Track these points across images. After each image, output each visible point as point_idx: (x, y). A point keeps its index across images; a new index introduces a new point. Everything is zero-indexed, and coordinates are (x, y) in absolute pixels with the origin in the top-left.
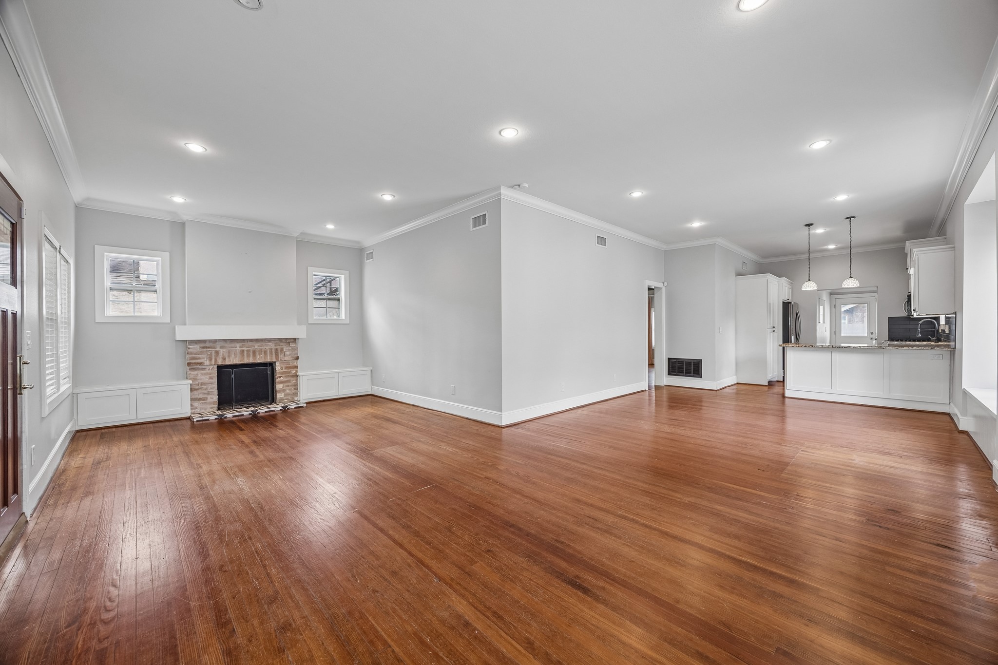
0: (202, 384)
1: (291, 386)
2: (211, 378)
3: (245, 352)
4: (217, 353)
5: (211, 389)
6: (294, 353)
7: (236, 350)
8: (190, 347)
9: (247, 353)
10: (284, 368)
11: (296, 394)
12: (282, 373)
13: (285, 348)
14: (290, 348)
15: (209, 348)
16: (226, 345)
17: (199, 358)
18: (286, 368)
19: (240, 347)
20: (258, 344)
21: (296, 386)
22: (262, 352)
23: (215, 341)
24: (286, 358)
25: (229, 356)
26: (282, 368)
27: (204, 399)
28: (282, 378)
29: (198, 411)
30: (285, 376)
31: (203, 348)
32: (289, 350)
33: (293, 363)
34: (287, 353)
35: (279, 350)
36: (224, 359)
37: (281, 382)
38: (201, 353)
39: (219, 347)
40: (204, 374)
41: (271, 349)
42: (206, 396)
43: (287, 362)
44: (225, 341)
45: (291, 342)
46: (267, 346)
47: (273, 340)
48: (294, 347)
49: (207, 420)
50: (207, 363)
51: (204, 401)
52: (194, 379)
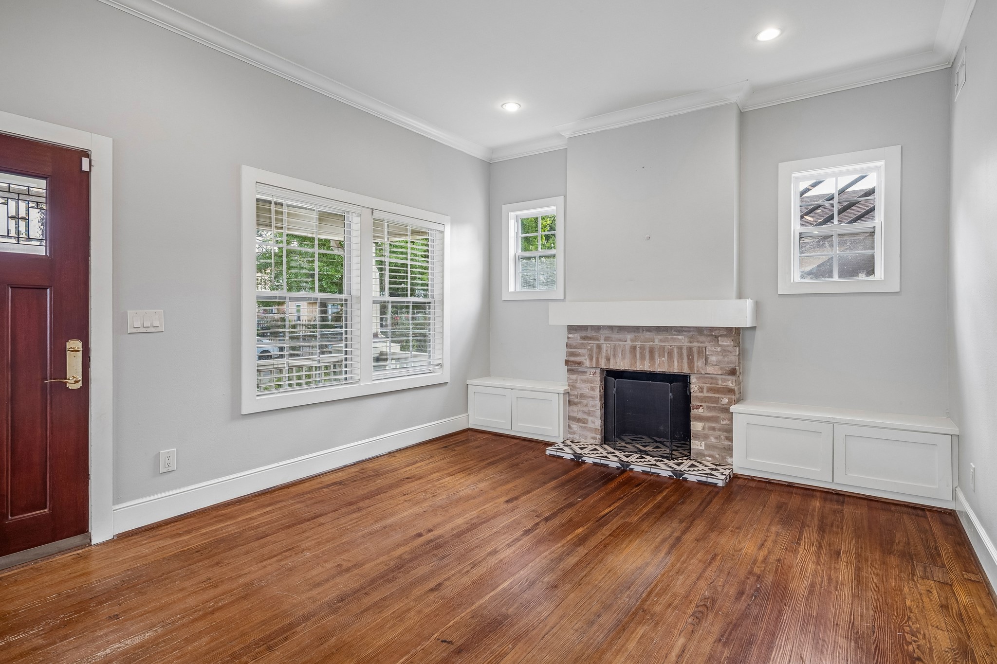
0: (582, 396)
1: (719, 430)
2: (593, 389)
4: (599, 347)
5: (593, 406)
6: (726, 359)
7: (624, 346)
8: (570, 336)
9: (641, 353)
10: (705, 390)
11: (729, 450)
12: (703, 400)
13: (710, 348)
14: (719, 349)
15: (590, 338)
16: (612, 336)
17: (578, 355)
18: (710, 390)
19: (632, 341)
20: (660, 337)
21: (729, 433)
22: (664, 351)
23: (598, 328)
24: (710, 369)
25: (614, 356)
26: (701, 389)
28: (701, 410)
29: (578, 437)
30: (708, 407)
31: (584, 338)
32: (717, 353)
33: (724, 380)
34: (713, 359)
35: (695, 350)
36: (608, 360)
37: (700, 419)
38: (582, 346)
39: (602, 337)
40: (585, 381)
41: (680, 348)
42: (585, 417)
43: (711, 378)
44: (611, 328)
45: (721, 336)
46: (674, 340)
47: (686, 329)
48: (728, 346)
49: (562, 457)
50: (587, 363)
51: (583, 425)
52: (573, 386)
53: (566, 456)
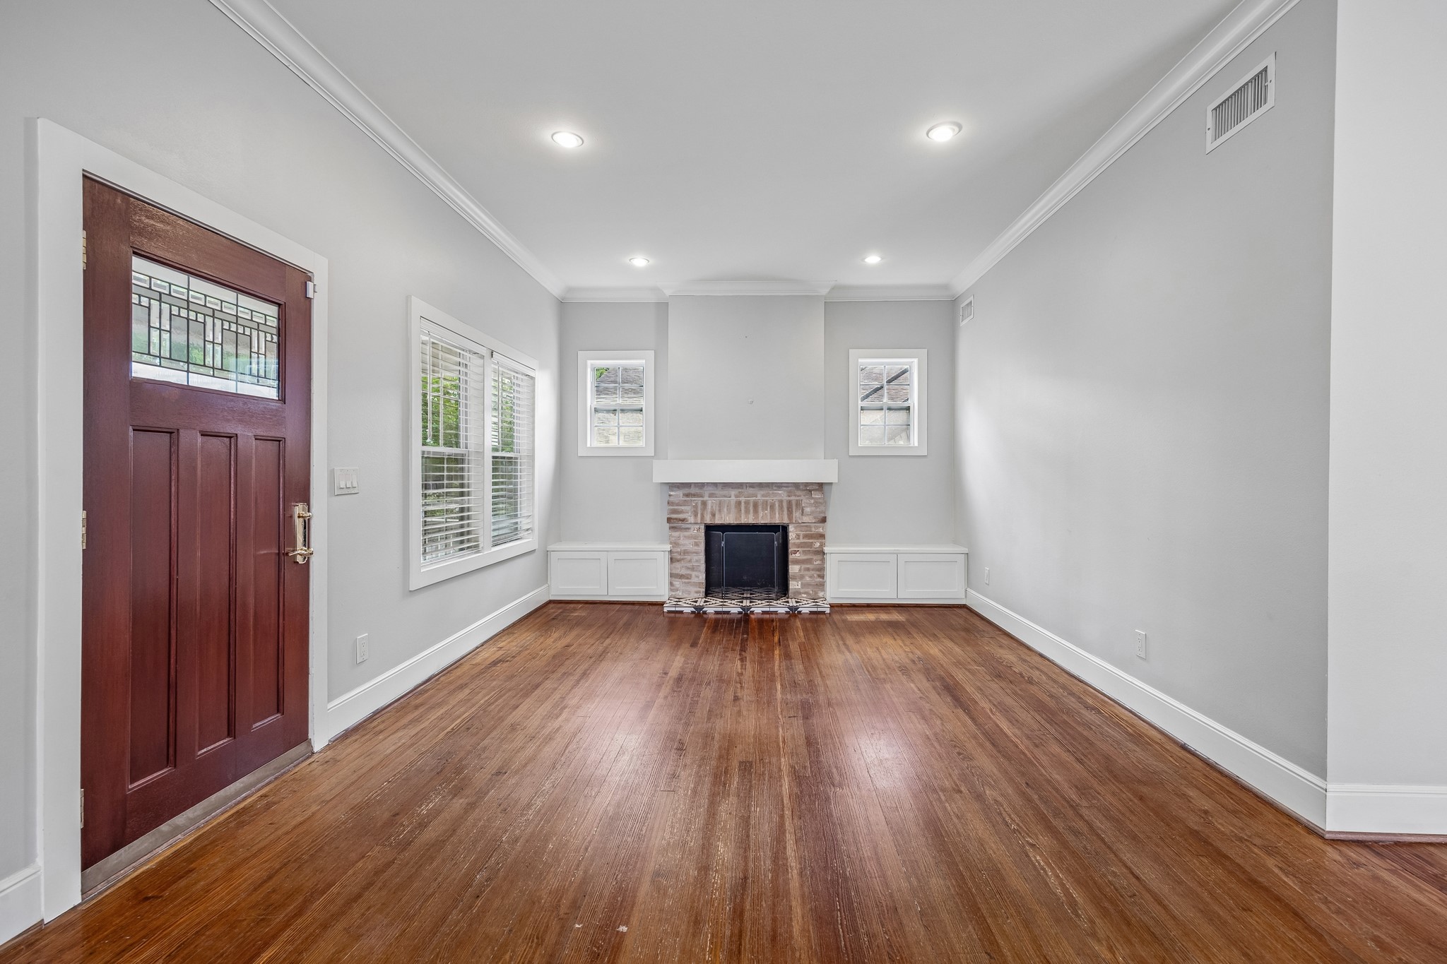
0: (686, 552)
1: (813, 570)
2: (697, 544)
3: (743, 504)
4: (704, 503)
5: (697, 561)
6: (818, 510)
7: (730, 501)
8: (672, 493)
9: (745, 508)
10: (801, 537)
11: (822, 586)
12: (799, 545)
13: (805, 501)
14: (812, 501)
15: (694, 495)
16: (717, 492)
17: (681, 512)
18: (806, 536)
19: (736, 496)
20: (762, 492)
21: (821, 571)
22: (766, 505)
23: (701, 485)
24: (806, 519)
25: (720, 511)
26: (798, 537)
27: (688, 577)
28: (798, 554)
29: (680, 594)
30: (804, 552)
31: (687, 495)
32: (811, 505)
33: (817, 528)
34: (808, 510)
35: (793, 503)
36: (713, 515)
37: (797, 562)
38: (685, 503)
39: (707, 494)
40: (688, 537)
41: (781, 502)
42: (689, 572)
43: (807, 526)
44: (715, 484)
45: (813, 490)
46: (775, 495)
47: (785, 485)
48: (820, 498)
49: (681, 612)
50: (692, 520)
51: (687, 580)
52: (675, 544)
53: (686, 610)
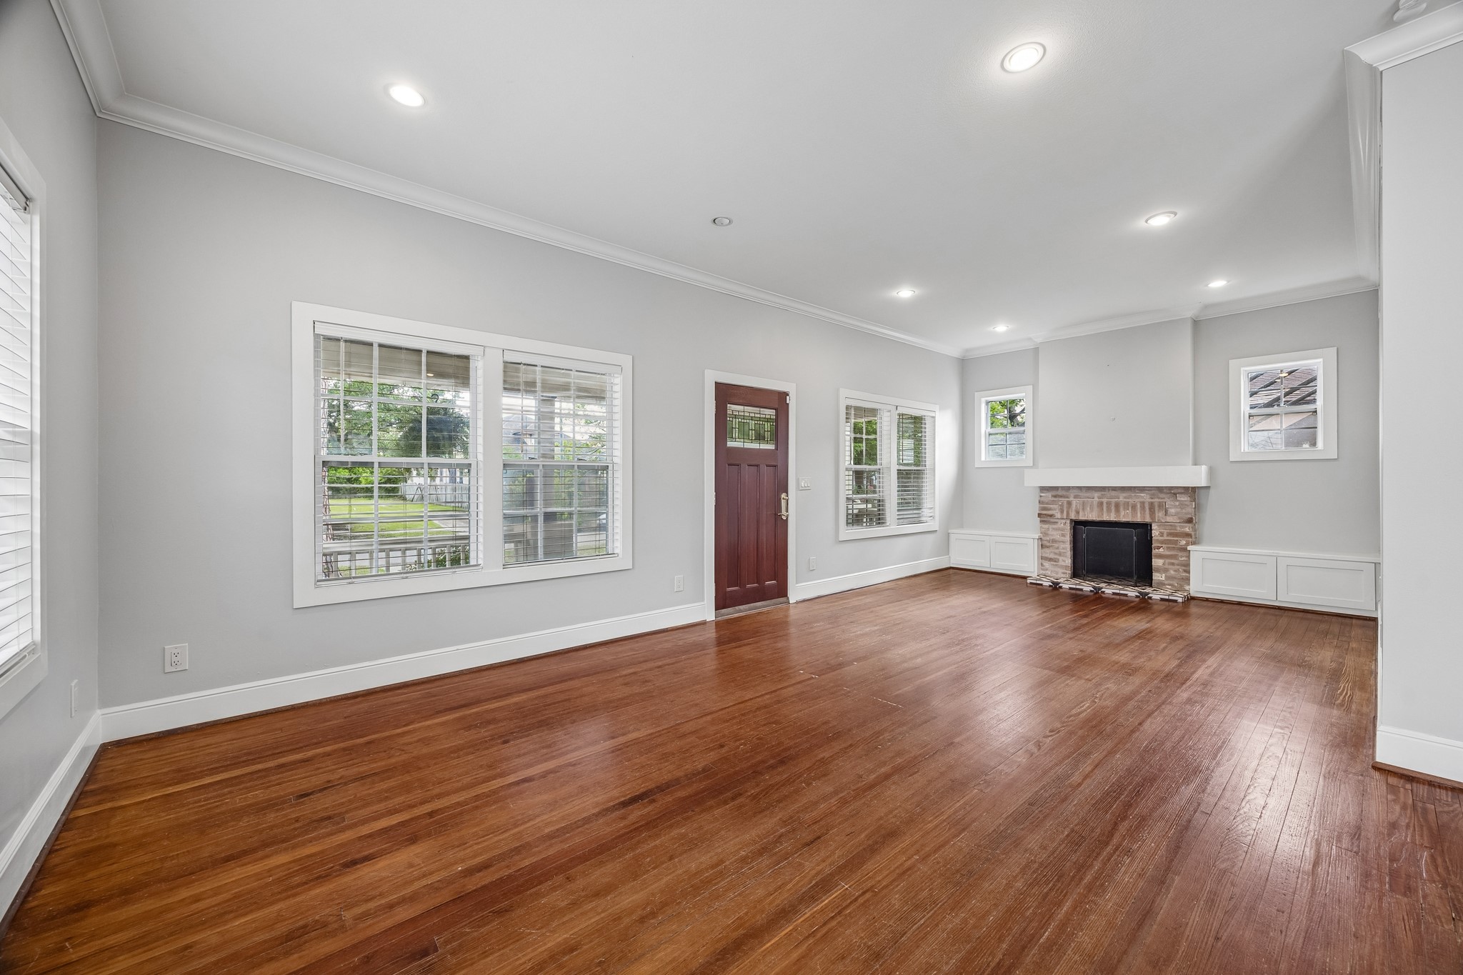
0: (1054, 541)
1: (1178, 565)
2: (1063, 535)
3: (1105, 505)
4: (1069, 503)
5: (1063, 549)
6: (1184, 511)
7: (1092, 502)
8: (1042, 495)
9: (1107, 507)
10: (1165, 535)
11: (1187, 580)
12: (1163, 542)
13: (1169, 503)
14: (1177, 503)
15: (1061, 497)
16: (1081, 494)
17: (1050, 509)
18: (1169, 534)
19: (1099, 498)
20: (1124, 495)
21: (1186, 566)
22: (1128, 506)
23: (1068, 488)
24: (1169, 519)
25: (1083, 509)
26: (1161, 534)
27: (1055, 560)
28: (1161, 550)
29: (1049, 573)
30: (1168, 548)
31: (1055, 496)
32: (1175, 507)
33: (1183, 527)
34: (1172, 511)
35: (1156, 505)
36: (1078, 513)
37: (1160, 556)
38: (1053, 502)
39: (1072, 495)
40: (1056, 529)
41: (1143, 503)
42: (1058, 557)
43: (1171, 525)
44: (1080, 488)
45: (1178, 493)
46: (1138, 497)
47: (1148, 489)
48: (1185, 501)
49: (1041, 585)
50: (1058, 515)
51: (1055, 563)
52: (1045, 534)
53: (1045, 584)
